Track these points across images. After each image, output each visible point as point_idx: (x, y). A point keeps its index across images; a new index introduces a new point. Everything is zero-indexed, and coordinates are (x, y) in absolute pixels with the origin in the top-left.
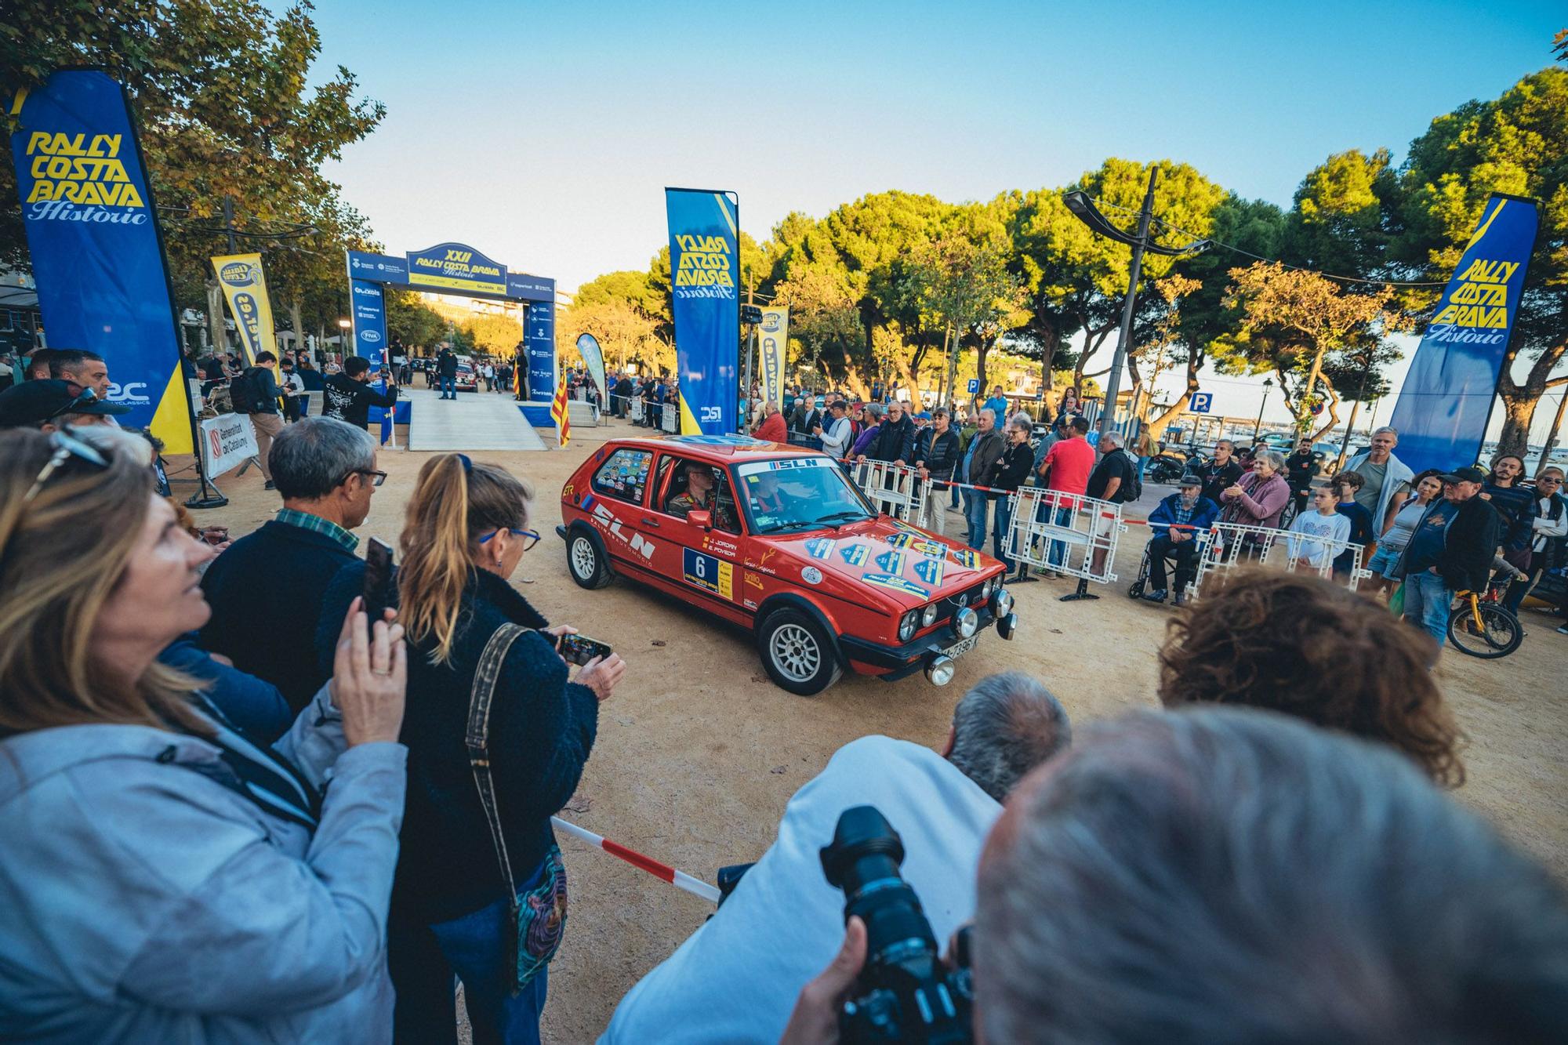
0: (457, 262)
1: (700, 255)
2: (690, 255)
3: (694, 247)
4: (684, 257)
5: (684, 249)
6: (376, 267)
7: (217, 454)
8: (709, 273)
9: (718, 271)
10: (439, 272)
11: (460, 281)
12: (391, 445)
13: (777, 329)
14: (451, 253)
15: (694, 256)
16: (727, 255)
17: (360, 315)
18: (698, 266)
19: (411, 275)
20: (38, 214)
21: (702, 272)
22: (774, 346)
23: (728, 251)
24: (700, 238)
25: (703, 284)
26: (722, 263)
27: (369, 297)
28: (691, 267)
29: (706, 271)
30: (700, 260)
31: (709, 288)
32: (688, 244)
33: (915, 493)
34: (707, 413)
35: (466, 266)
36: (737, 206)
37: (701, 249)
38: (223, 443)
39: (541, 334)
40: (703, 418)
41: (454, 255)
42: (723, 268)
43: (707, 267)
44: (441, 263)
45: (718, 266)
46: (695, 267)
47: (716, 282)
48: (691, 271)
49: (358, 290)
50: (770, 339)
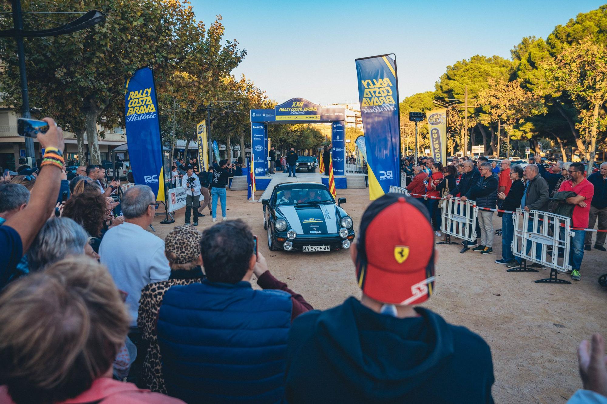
0: (297, 107)
1: (374, 90)
2: (369, 90)
3: (372, 86)
4: (366, 91)
5: (366, 87)
6: (262, 115)
7: (174, 202)
8: (380, 98)
9: (385, 97)
10: (288, 113)
11: (298, 116)
12: (252, 199)
13: (440, 122)
14: (294, 103)
15: (372, 90)
16: (391, 87)
17: (255, 139)
18: (374, 95)
19: (276, 117)
20: (128, 120)
21: (376, 98)
22: (438, 133)
23: (391, 85)
24: (374, 80)
25: (377, 104)
26: (388, 92)
27: (259, 130)
28: (370, 96)
29: (378, 97)
30: (375, 92)
31: (380, 106)
32: (368, 84)
33: (471, 217)
34: (383, 175)
35: (301, 108)
36: (395, 61)
37: (375, 86)
38: (176, 198)
39: (338, 138)
40: (381, 177)
41: (296, 104)
42: (389, 94)
43: (379, 95)
44: (290, 109)
45: (386, 93)
46: (372, 96)
47: (384, 103)
48: (370, 99)
49: (254, 127)
50: (435, 129)
